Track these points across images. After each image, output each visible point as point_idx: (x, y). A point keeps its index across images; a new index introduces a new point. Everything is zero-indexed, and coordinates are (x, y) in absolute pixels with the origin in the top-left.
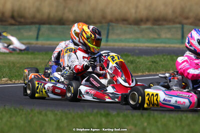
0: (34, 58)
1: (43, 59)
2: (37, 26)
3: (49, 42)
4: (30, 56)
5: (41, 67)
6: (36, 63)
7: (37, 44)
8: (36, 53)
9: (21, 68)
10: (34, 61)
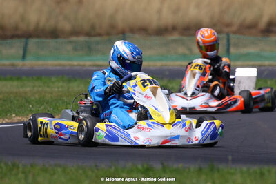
0: (22, 86)
1: (34, 87)
2: (23, 40)
3: (41, 62)
4: (15, 83)
5: (33, 98)
6: (26, 93)
7: (24, 65)
8: (24, 78)
9: (4, 101)
10: (21, 90)
